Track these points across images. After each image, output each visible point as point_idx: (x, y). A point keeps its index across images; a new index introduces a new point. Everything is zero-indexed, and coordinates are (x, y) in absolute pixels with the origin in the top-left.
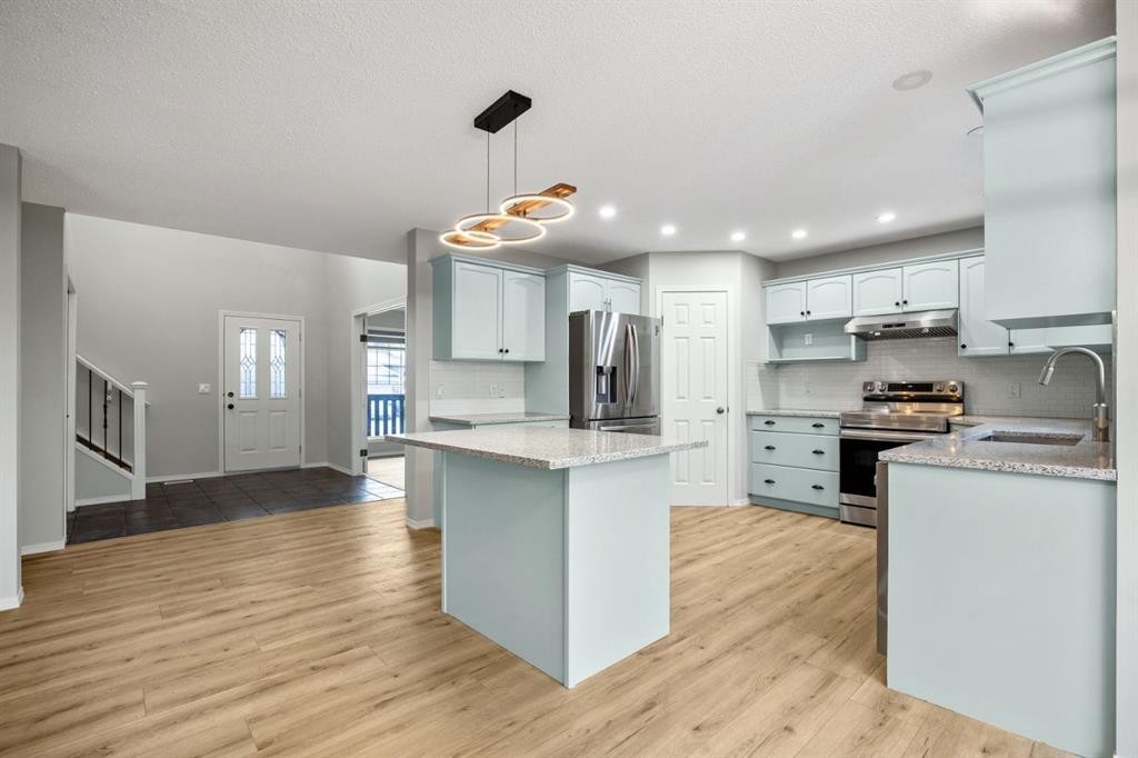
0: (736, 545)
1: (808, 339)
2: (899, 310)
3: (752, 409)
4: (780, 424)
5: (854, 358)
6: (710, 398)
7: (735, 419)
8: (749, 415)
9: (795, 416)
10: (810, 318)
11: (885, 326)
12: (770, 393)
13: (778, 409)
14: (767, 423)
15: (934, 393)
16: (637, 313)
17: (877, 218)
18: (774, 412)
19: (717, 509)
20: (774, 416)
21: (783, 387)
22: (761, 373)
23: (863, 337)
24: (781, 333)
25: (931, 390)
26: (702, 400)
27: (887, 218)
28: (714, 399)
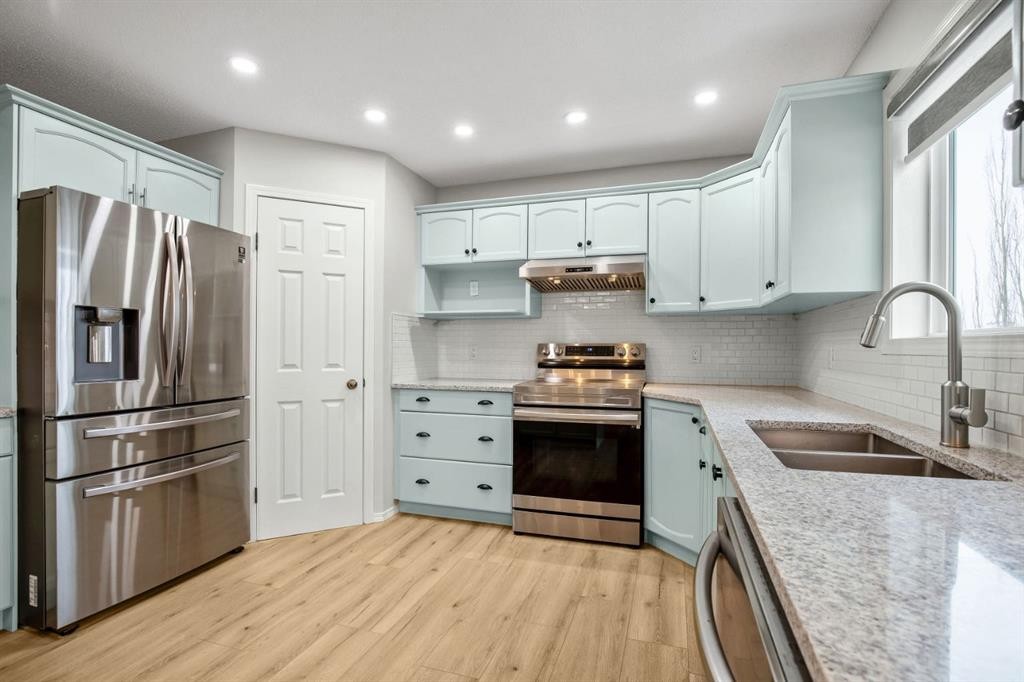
0: (356, 631)
1: (474, 289)
2: (581, 253)
3: (398, 381)
4: (437, 402)
5: (528, 312)
6: (337, 366)
7: (374, 395)
8: (395, 389)
9: (456, 390)
10: (477, 258)
11: (569, 270)
12: (425, 359)
13: (437, 378)
14: (420, 400)
15: (616, 357)
16: (214, 223)
17: (566, 115)
18: (428, 384)
19: (347, 533)
20: (430, 390)
21: (443, 350)
22: (413, 330)
23: (540, 285)
24: (441, 277)
25: (613, 355)
26: (324, 370)
27: (577, 118)
28: (344, 367)
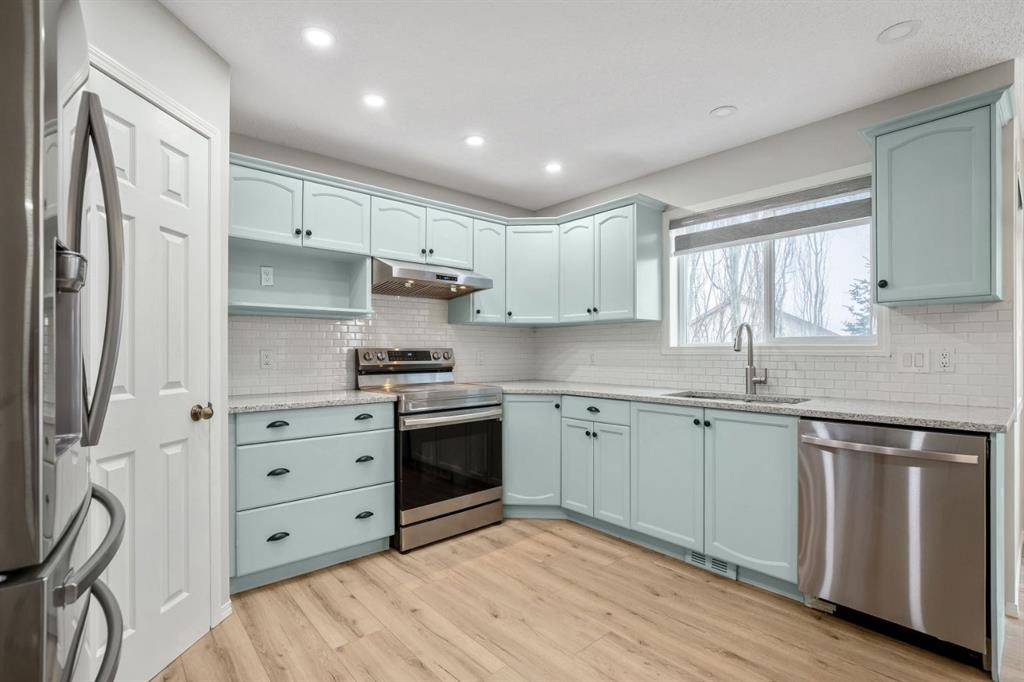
1: (268, 276)
2: (423, 260)
6: (177, 384)
10: (309, 242)
11: (438, 277)
14: (274, 425)
15: (433, 361)
20: (291, 409)
25: (430, 359)
26: (163, 393)
27: (475, 141)
28: (187, 387)
